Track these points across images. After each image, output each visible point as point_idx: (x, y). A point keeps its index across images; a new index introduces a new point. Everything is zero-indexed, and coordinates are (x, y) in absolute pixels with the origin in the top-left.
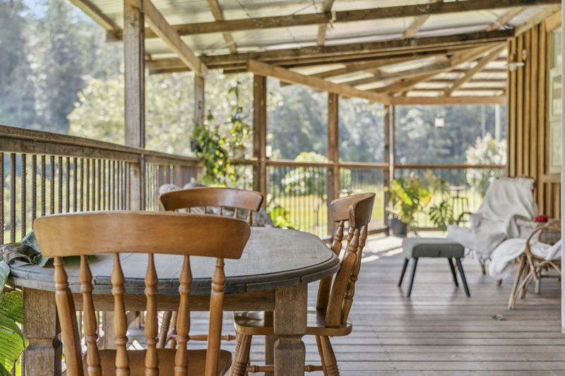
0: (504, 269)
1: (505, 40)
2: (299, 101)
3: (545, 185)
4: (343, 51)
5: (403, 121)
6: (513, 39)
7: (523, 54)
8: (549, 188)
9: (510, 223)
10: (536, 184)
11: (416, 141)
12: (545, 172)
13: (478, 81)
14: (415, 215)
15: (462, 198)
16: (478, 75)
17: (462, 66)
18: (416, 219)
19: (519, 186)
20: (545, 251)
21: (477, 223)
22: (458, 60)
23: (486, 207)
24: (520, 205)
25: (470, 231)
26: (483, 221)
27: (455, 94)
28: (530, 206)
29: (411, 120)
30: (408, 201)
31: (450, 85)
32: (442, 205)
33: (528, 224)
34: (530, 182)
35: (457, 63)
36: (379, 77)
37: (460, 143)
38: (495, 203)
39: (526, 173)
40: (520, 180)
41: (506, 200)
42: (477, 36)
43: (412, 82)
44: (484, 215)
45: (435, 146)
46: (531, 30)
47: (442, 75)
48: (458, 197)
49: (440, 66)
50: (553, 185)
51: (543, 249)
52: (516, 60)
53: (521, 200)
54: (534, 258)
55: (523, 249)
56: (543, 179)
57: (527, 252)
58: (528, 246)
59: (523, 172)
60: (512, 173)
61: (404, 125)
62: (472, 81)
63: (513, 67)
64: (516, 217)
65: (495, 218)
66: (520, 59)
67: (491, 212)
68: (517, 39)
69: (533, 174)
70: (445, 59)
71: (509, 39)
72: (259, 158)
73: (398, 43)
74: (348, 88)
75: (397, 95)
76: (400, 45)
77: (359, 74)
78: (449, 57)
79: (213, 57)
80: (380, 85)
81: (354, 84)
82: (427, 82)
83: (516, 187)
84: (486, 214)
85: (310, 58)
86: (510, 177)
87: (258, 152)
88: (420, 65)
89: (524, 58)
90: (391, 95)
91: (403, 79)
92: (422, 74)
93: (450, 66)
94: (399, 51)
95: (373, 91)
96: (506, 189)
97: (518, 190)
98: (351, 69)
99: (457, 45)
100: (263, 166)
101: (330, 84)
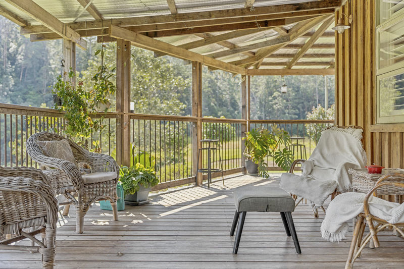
0: (338, 231)
1: (333, 10)
2: (209, 87)
3: (372, 134)
5: (270, 98)
6: (339, 9)
7: (349, 19)
8: (377, 137)
9: (341, 172)
10: (364, 134)
11: (278, 110)
12: (372, 123)
14: (265, 159)
15: (301, 145)
17: (297, 41)
18: (265, 162)
19: (349, 135)
20: (388, 213)
21: (310, 171)
23: (318, 155)
24: (351, 154)
25: (302, 179)
26: (316, 169)
29: (275, 98)
30: (259, 148)
31: (291, 59)
32: (285, 150)
33: (361, 174)
34: (358, 132)
35: (294, 37)
36: (234, 49)
37: (304, 112)
38: (326, 151)
39: (354, 124)
40: (350, 130)
41: (337, 149)
42: (309, 6)
43: (261, 56)
44: (316, 163)
45: (288, 113)
48: (297, 145)
49: (280, 40)
50: (381, 133)
51: (384, 210)
52: (343, 24)
53: (351, 149)
54: (373, 218)
55: (360, 208)
56: (370, 129)
57: (366, 212)
58: (367, 206)
59: (350, 123)
60: (341, 124)
61: (271, 101)
62: (306, 56)
63: (341, 29)
64: (348, 166)
65: (326, 166)
66: (346, 22)
67: (322, 160)
68: (344, 7)
69: (360, 124)
70: (285, 33)
71: (337, 9)
72: (122, 111)
73: (242, 11)
74: (210, 59)
75: (251, 68)
76: (243, 14)
77: (218, 47)
78: (288, 31)
79: (81, 24)
80: (237, 58)
81: (214, 57)
82: (273, 56)
83: (346, 137)
84: (318, 161)
85: (167, 26)
86: (339, 127)
87: (120, 107)
88: (264, 40)
89: (350, 22)
90: (246, 68)
91: (254, 53)
92: (268, 47)
93: (289, 40)
94: (243, 19)
95: (232, 63)
96: (336, 138)
97: (347, 139)
98: (208, 41)
99: (293, 14)
100: (126, 117)
101: (194, 54)
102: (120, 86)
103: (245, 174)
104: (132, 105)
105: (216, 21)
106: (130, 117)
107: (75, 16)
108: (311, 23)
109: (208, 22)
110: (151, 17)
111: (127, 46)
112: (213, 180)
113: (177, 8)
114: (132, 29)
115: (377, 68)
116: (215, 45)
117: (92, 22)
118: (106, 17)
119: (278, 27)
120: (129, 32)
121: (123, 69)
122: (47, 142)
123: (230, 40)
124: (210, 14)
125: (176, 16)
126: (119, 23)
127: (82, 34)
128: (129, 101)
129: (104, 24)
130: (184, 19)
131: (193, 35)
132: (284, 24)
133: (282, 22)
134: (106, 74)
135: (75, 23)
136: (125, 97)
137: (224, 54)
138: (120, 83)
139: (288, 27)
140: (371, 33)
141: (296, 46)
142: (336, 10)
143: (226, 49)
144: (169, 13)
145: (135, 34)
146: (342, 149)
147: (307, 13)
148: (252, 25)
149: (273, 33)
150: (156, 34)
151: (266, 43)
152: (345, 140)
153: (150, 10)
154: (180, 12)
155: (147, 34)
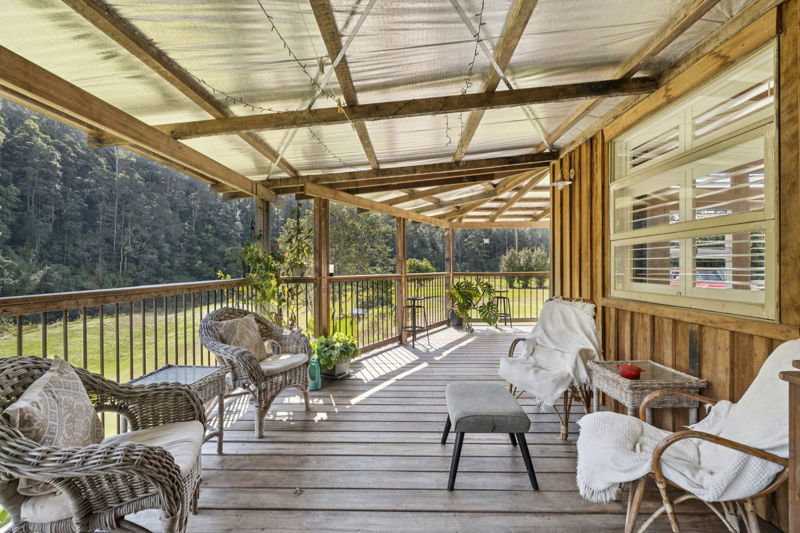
1: (548, 164)
3: (604, 307)
4: (397, 174)
6: (556, 162)
7: (570, 174)
8: (613, 313)
9: (576, 362)
10: (595, 309)
12: (604, 295)
13: (516, 209)
16: (516, 205)
17: (504, 196)
19: (578, 311)
20: (696, 480)
22: (502, 188)
23: (540, 331)
24: (582, 334)
25: (528, 369)
26: (537, 347)
27: (498, 220)
28: (593, 335)
30: (463, 301)
31: (494, 213)
34: (590, 307)
35: (501, 192)
36: (439, 204)
38: (550, 328)
39: (576, 292)
40: (580, 304)
41: (563, 326)
42: (523, 159)
43: (465, 210)
44: (538, 341)
46: (580, 147)
47: (488, 205)
49: (486, 195)
51: (688, 474)
52: (563, 179)
53: (582, 328)
56: (601, 301)
58: (659, 466)
59: (581, 295)
60: (567, 295)
62: (511, 209)
63: (561, 185)
64: (584, 354)
65: (551, 346)
66: (566, 178)
67: (546, 339)
68: (562, 160)
70: (492, 188)
71: (553, 162)
72: (320, 275)
73: (449, 166)
74: (414, 214)
75: (455, 221)
76: (451, 168)
77: (422, 203)
78: (495, 186)
79: (275, 181)
80: (441, 212)
81: (419, 211)
82: (477, 210)
83: (575, 312)
84: (541, 340)
85: (368, 182)
86: (564, 299)
87: (318, 270)
88: (471, 194)
89: (572, 177)
90: (450, 221)
91: (458, 207)
92: (473, 202)
93: (496, 195)
94: (450, 174)
95: (436, 217)
96: (562, 313)
97: (577, 316)
98: (412, 196)
99: (504, 168)
100: (324, 282)
101: (398, 210)
102: (317, 248)
103: (449, 326)
104: (331, 267)
105: (421, 177)
106: (329, 281)
107: (268, 172)
108: (521, 178)
109: (413, 178)
110: (350, 173)
111: (325, 203)
112: (418, 336)
113: (378, 163)
114: (331, 186)
115: (612, 232)
116: (420, 200)
117: (287, 179)
118: (303, 174)
119: (486, 183)
120: (326, 189)
121: (320, 230)
122: (224, 322)
123: (435, 196)
124: (415, 169)
125: (377, 171)
126: (316, 180)
127: (278, 192)
128: (328, 264)
129: (300, 180)
130: (386, 174)
131: (397, 191)
132: (493, 179)
133: (492, 177)
134: (301, 236)
135: (268, 180)
136: (324, 259)
137: (428, 209)
138: (318, 244)
139: (495, 182)
140: (603, 190)
141: (501, 200)
142: (551, 164)
143: (430, 204)
144: (369, 168)
145: (333, 191)
146: (570, 328)
147: (520, 167)
148: (460, 180)
149: (479, 188)
150: (358, 191)
151: (471, 198)
152: (574, 316)
153: (346, 166)
154: (382, 167)
155: (348, 191)
